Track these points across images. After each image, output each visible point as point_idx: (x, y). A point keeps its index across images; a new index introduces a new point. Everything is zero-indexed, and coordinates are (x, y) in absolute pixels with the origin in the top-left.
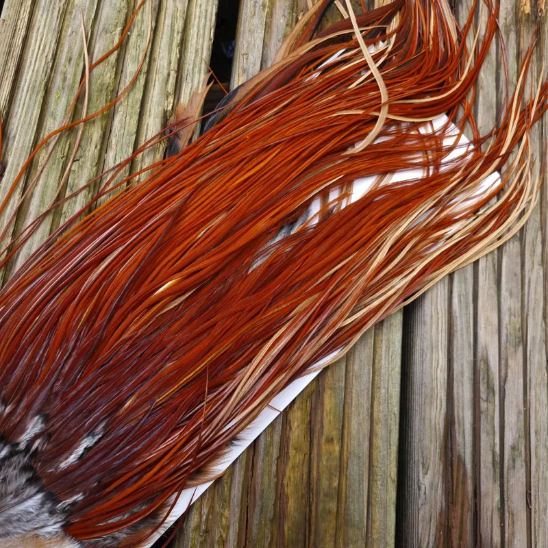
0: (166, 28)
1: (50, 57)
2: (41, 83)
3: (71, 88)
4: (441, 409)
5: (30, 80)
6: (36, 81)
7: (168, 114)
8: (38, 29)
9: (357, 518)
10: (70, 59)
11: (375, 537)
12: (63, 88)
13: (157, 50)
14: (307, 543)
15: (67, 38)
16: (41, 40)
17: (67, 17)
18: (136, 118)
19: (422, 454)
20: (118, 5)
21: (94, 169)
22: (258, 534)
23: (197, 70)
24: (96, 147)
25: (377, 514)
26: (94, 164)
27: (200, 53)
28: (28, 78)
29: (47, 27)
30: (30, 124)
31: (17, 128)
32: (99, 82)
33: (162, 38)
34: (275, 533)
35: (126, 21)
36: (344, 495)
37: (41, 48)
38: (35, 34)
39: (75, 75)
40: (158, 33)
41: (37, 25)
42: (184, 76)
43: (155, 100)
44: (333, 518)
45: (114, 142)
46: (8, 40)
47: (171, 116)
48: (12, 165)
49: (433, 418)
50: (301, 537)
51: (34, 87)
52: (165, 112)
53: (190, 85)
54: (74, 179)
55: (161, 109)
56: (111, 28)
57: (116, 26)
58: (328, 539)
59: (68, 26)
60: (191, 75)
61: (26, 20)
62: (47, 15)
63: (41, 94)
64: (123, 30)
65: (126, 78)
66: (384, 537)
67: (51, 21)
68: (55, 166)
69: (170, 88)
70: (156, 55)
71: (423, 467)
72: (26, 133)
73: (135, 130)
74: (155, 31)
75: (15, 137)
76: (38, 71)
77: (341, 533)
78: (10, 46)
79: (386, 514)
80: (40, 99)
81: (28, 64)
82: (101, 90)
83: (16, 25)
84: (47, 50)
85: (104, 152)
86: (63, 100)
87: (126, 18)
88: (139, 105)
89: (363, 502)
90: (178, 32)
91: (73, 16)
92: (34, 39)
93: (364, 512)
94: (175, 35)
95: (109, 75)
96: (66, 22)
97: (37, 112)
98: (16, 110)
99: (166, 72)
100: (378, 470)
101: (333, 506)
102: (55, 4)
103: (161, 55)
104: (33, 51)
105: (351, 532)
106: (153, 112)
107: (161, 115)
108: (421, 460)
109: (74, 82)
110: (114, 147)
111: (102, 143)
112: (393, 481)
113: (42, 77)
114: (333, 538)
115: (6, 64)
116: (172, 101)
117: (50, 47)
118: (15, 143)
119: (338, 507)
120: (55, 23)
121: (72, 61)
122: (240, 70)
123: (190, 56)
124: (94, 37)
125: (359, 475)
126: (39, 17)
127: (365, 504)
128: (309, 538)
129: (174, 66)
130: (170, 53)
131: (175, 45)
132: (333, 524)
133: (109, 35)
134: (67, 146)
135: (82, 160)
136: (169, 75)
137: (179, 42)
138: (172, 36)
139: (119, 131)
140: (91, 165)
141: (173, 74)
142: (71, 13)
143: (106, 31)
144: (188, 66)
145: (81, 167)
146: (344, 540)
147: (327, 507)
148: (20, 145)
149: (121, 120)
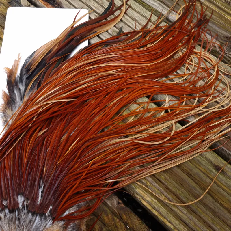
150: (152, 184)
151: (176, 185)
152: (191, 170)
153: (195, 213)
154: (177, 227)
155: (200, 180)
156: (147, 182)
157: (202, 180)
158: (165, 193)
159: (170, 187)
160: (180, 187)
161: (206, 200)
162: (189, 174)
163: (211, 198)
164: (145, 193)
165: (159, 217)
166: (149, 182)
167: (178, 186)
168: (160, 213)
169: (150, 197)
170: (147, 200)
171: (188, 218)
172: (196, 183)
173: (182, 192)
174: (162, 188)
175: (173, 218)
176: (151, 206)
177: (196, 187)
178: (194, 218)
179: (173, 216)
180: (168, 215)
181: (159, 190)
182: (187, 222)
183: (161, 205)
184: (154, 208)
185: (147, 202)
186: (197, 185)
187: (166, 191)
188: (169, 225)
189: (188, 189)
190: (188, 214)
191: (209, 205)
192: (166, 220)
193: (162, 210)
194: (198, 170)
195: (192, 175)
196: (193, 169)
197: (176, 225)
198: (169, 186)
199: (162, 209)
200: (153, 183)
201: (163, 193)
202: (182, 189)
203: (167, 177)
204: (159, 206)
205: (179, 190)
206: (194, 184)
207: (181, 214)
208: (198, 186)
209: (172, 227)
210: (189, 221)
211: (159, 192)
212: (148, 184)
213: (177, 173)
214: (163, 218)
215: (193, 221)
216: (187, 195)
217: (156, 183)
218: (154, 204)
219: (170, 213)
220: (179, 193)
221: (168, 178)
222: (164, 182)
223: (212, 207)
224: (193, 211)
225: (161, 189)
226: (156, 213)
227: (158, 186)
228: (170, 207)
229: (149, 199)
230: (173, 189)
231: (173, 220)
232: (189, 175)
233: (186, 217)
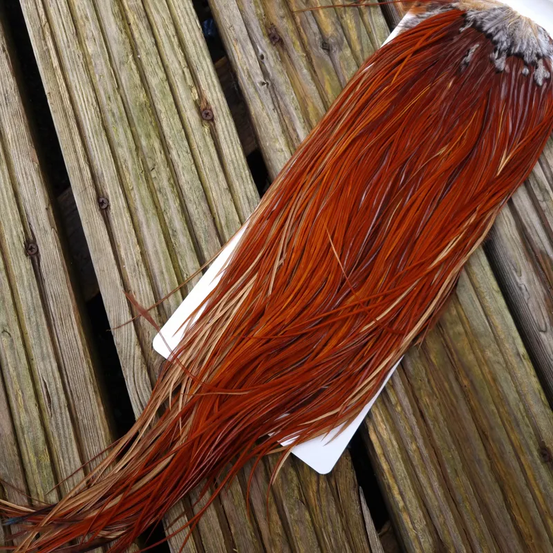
0: (163, 38)
1: (95, 103)
2: (99, 126)
3: (121, 118)
4: (510, 223)
5: (91, 127)
6: (95, 126)
7: (198, 102)
8: (76, 87)
9: (482, 329)
10: (109, 98)
11: (502, 336)
12: (116, 121)
13: (165, 58)
14: (453, 363)
15: (99, 83)
16: (82, 94)
17: (90, 67)
18: (177, 117)
19: (511, 263)
20: (120, 39)
21: (168, 169)
22: (414, 369)
23: (201, 58)
24: (161, 153)
25: (497, 321)
26: (166, 165)
27: (197, 44)
28: (89, 127)
29: (81, 83)
30: (107, 159)
31: (101, 166)
32: (137, 104)
33: (164, 47)
34: (427, 366)
35: (132, 48)
36: (464, 318)
37: (85, 100)
38: (75, 92)
39: (119, 107)
40: (159, 45)
41: (73, 85)
42: (195, 68)
43: (183, 97)
44: (464, 337)
45: (171, 143)
46: (60, 106)
47: (200, 103)
48: (112, 194)
49: (507, 232)
50: (446, 359)
51: (96, 131)
52: (195, 102)
53: (203, 72)
54: (158, 183)
55: (191, 101)
56: (125, 59)
57: (127, 56)
58: (467, 353)
59: (94, 74)
60: (199, 64)
61: (64, 85)
62: (77, 74)
63: (103, 134)
64: (133, 56)
65: (155, 91)
66: (509, 334)
67: (82, 77)
68: (140, 181)
69: (190, 82)
70: (167, 62)
71: (516, 272)
72: (109, 167)
73: (181, 127)
74: (156, 44)
75: (102, 174)
76: (92, 118)
77: (475, 345)
78: (64, 110)
79: (503, 317)
80: (104, 138)
81: (83, 117)
82: (143, 109)
83: (60, 93)
84: (90, 100)
85: (167, 153)
86: (121, 130)
87: (131, 45)
88: (174, 107)
89: (481, 316)
90: (174, 36)
91: (94, 64)
92: (77, 97)
93: (484, 322)
94: (173, 40)
95: (142, 95)
96: (92, 72)
97: (107, 148)
98: (93, 154)
99: (180, 72)
100: (482, 289)
101: (460, 328)
102: (77, 62)
103: (170, 60)
104: (81, 105)
105: (482, 341)
106: (186, 106)
107: (194, 106)
108: (512, 268)
109: (121, 113)
110: (173, 146)
111: (164, 149)
112: (498, 292)
113: (97, 121)
114: (471, 351)
115: (68, 125)
116: (196, 91)
117: (91, 96)
118: (105, 178)
119: (464, 328)
120: (85, 76)
121: (111, 99)
122: (234, 41)
123: (191, 50)
124: (116, 72)
125: (470, 298)
126: (71, 78)
127: (484, 317)
128: (453, 359)
129: (184, 64)
130: (176, 55)
131: (176, 47)
132: (466, 342)
133: (126, 65)
134: (140, 161)
135: (156, 167)
136: (184, 73)
137: (178, 43)
138: (171, 42)
139: (171, 132)
140: (164, 167)
141: (186, 70)
142: (91, 63)
143: (122, 63)
144: (194, 59)
145: (158, 173)
146: (479, 348)
147: (456, 331)
148: (110, 178)
149: (168, 124)
150: (405, 413)
151: (449, 439)
152: (492, 429)
153: (456, 506)
154: (410, 509)
155: (498, 456)
156: (398, 404)
157: (502, 458)
158: (421, 442)
159: (435, 436)
160: (453, 447)
161: (490, 495)
162: (484, 433)
163: (501, 497)
164: (383, 421)
165: (388, 474)
166: (401, 406)
167: (452, 444)
168: (392, 469)
169: (390, 432)
170: (381, 436)
171: (439, 506)
172: (488, 456)
173: (453, 456)
174: (420, 429)
175: (412, 490)
176: (383, 449)
177: (484, 463)
178: (450, 513)
179: (414, 489)
180: (405, 481)
181: (411, 429)
182: (434, 512)
183: (402, 457)
184: (385, 454)
185: (380, 438)
186: (488, 461)
187: (424, 439)
188: (398, 497)
189: (467, 458)
190: (442, 498)
191: (491, 507)
192: (396, 488)
193: (400, 467)
194: (506, 436)
195: (490, 438)
196: (497, 429)
197: (409, 506)
198: (434, 434)
199: (401, 465)
200: (407, 412)
201: (416, 440)
202: (457, 452)
203: (440, 415)
204: (397, 456)
205: (449, 451)
206: (483, 456)
207: (430, 492)
208: (489, 465)
209: (401, 504)
210: (438, 513)
211: (411, 433)
212: (397, 409)
213: (463, 419)
214: (393, 480)
215: (444, 517)
216: (459, 467)
217: (414, 415)
218: (389, 448)
219: (411, 481)
220: (445, 455)
221: (441, 418)
222: (430, 422)
223: (494, 513)
224: (453, 500)
225: (417, 430)
226: (385, 466)
227: (415, 423)
228: (417, 470)
229: (385, 435)
230: (438, 443)
231: (410, 494)
232: (484, 436)
233: (436, 503)
